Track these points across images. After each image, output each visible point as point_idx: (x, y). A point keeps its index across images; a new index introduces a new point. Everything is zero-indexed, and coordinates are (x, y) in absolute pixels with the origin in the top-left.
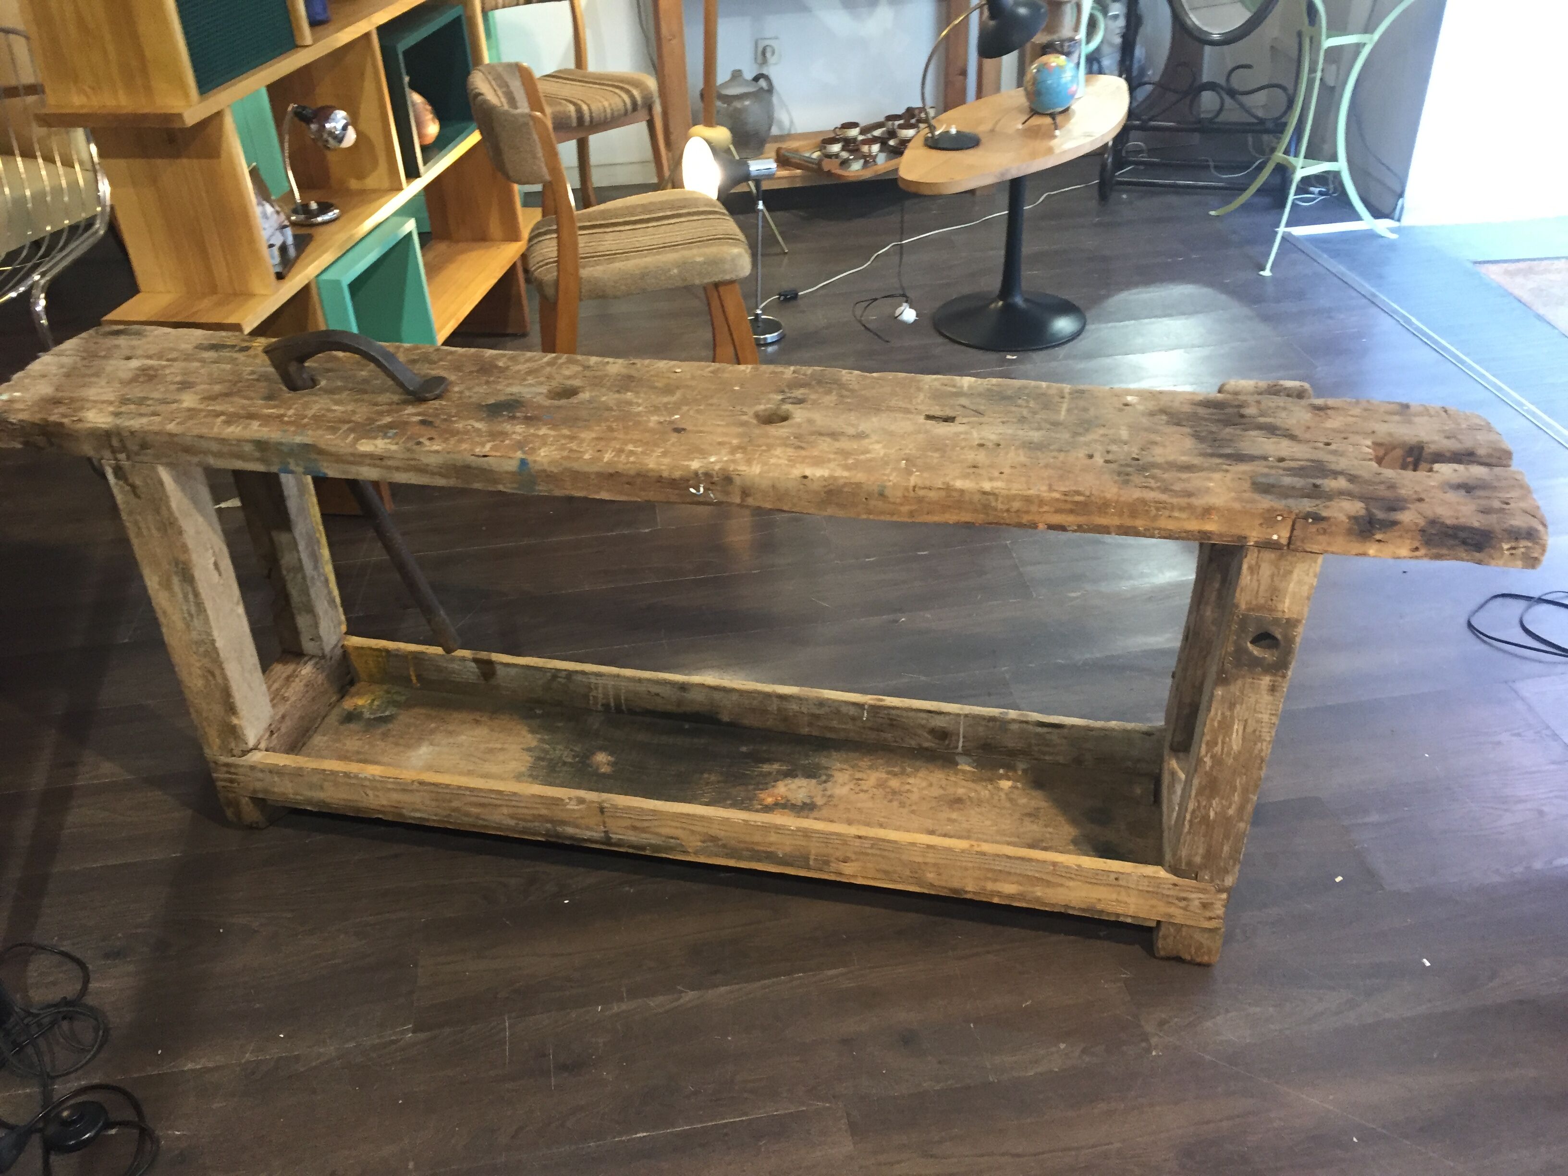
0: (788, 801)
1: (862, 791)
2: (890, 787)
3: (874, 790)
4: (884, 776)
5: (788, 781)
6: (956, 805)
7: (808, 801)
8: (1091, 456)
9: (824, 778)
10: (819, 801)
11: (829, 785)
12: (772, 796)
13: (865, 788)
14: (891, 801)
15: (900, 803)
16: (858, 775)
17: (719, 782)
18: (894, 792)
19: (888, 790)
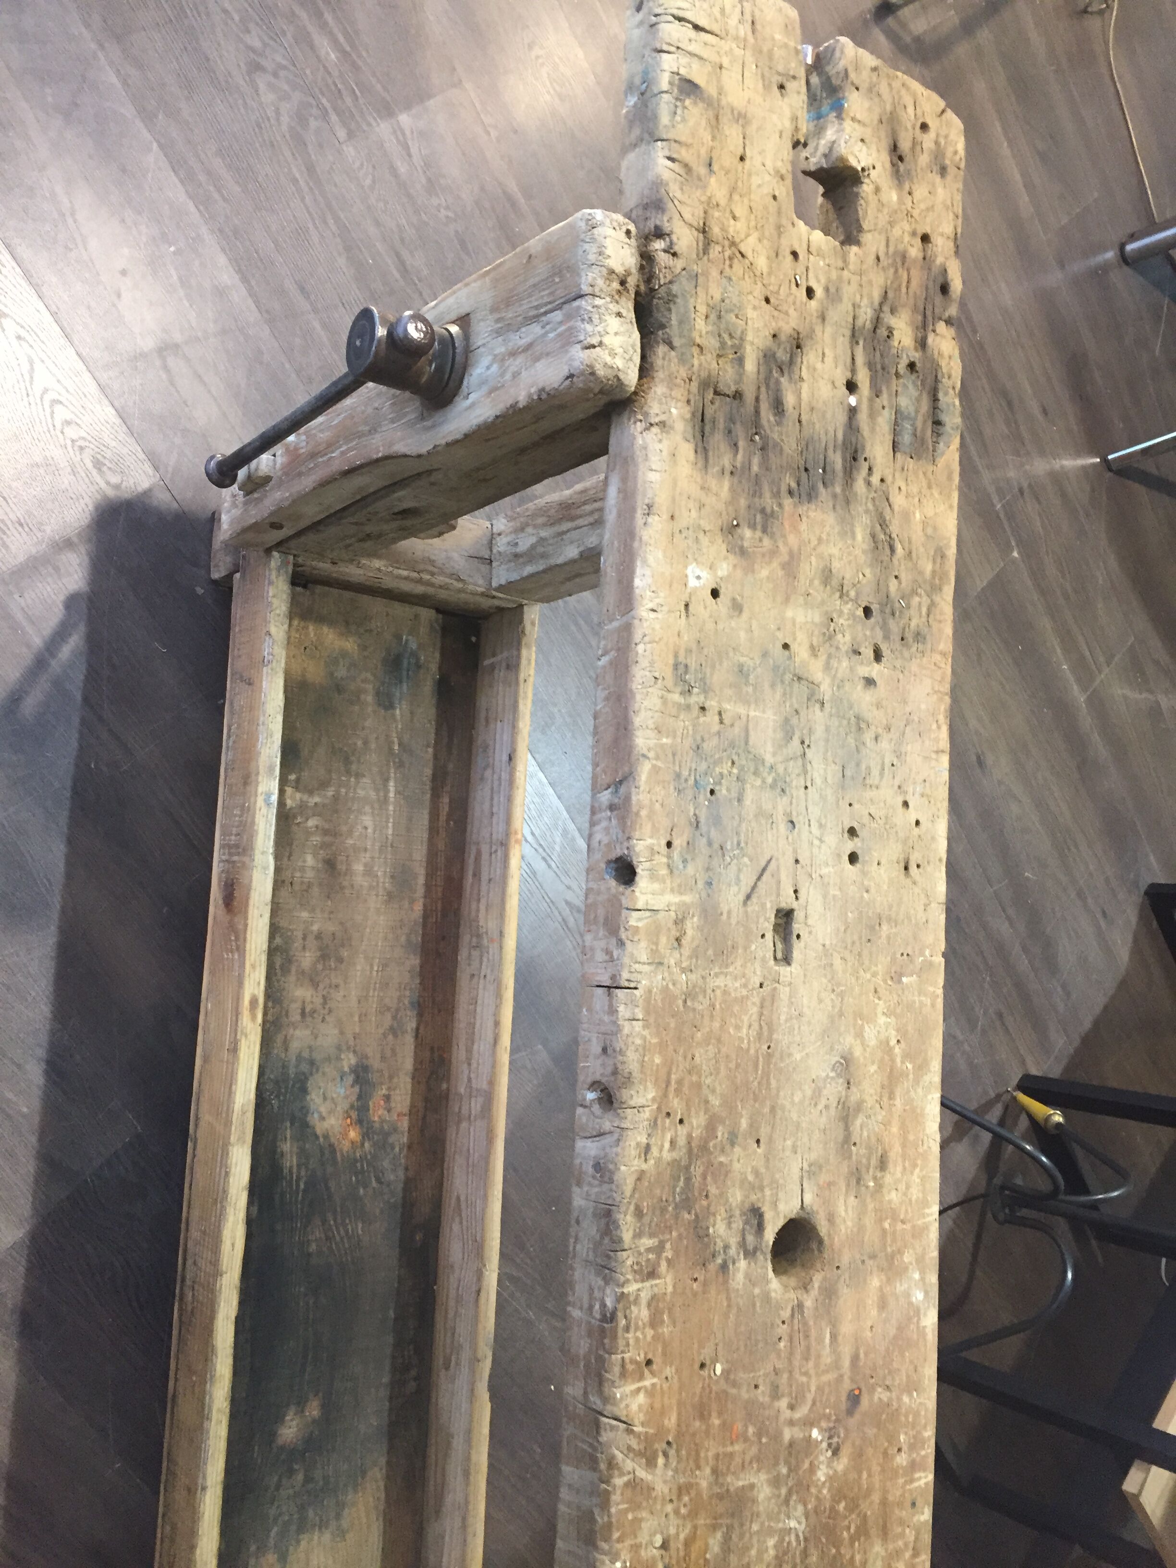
0: (352, 1107)
1: (325, 1002)
2: (314, 964)
3: (321, 986)
4: (292, 978)
5: (314, 1119)
6: (342, 867)
7: (350, 1079)
8: (870, 682)
9: (304, 1067)
10: (349, 1060)
11: (318, 1056)
12: (345, 1135)
13: (318, 1001)
14: (340, 960)
15: (343, 945)
16: (296, 1017)
17: (324, 1221)
18: (324, 957)
19: (320, 967)
